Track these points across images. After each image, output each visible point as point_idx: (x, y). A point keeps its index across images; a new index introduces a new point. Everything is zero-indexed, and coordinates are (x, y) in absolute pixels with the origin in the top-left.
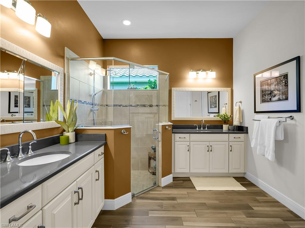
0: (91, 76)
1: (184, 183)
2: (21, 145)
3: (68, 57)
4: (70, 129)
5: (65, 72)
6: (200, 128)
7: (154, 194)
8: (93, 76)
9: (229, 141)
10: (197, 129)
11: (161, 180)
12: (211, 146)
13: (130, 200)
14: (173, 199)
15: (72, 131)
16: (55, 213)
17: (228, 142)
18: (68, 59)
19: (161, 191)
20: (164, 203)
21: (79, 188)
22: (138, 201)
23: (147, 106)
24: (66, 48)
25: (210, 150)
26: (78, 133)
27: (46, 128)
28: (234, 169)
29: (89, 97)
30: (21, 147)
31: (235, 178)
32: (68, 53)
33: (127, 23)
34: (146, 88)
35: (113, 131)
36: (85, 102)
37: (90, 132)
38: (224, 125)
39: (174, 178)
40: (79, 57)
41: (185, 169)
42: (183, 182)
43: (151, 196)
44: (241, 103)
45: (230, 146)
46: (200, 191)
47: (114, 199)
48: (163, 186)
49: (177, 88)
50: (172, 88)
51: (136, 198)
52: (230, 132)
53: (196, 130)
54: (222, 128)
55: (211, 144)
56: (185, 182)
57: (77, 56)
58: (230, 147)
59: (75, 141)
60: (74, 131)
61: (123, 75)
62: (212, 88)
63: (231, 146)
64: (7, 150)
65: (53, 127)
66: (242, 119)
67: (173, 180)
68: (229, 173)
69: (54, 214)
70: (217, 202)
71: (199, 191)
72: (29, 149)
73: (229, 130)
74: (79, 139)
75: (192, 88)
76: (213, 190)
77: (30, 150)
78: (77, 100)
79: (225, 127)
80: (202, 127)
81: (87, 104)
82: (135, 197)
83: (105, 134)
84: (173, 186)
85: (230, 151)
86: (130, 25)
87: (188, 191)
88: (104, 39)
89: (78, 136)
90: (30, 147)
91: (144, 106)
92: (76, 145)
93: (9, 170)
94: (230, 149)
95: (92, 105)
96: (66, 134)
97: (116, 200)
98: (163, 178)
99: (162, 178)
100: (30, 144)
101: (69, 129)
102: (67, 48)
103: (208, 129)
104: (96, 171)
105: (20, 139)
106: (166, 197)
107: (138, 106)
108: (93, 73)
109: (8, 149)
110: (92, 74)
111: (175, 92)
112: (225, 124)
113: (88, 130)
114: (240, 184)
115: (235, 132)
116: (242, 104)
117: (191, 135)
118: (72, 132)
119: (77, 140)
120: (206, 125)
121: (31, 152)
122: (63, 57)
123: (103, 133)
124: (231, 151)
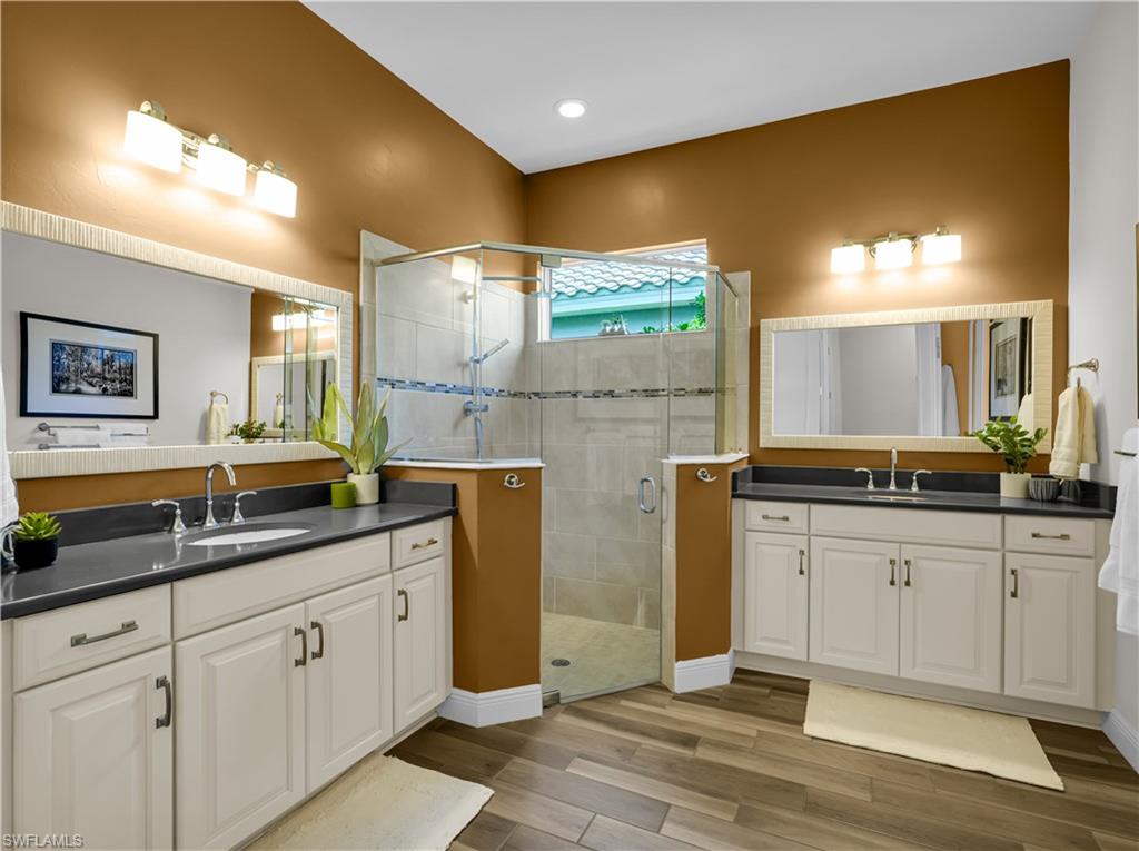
0: (466, 302)
1: (772, 698)
2: (210, 497)
3: (372, 258)
4: (364, 466)
5: (362, 303)
6: (882, 481)
7: (631, 709)
8: (471, 301)
9: (1004, 550)
10: (871, 487)
11: (672, 667)
12: (906, 562)
13: (536, 711)
14: (690, 741)
15: (367, 470)
16: (217, 665)
17: (999, 554)
18: (373, 265)
19: (663, 707)
20: (643, 746)
21: (315, 625)
22: (564, 720)
23: (666, 393)
24: (363, 233)
25: (901, 576)
26: (387, 478)
27: (294, 459)
28: (1033, 681)
29: (459, 370)
30: (210, 503)
31: (1036, 725)
32: (373, 245)
33: (572, 110)
34: (684, 327)
35: (474, 477)
36: (441, 385)
37: (417, 478)
38: (1002, 474)
39: (738, 671)
40: (414, 251)
41: (785, 642)
42: (770, 694)
43: (615, 714)
44: (1096, 370)
45: (1008, 572)
46: (815, 741)
47: (476, 690)
48: (679, 692)
49: (783, 319)
50: (762, 321)
51: (563, 708)
52: (1033, 506)
53: (863, 489)
54: (997, 490)
55: (909, 552)
56: (782, 696)
57: (407, 250)
58: (1010, 579)
59: (377, 500)
60: (376, 471)
61: (645, 284)
62: (945, 309)
63: (1013, 572)
64: (175, 507)
65: (316, 457)
66: (1098, 449)
67: (734, 680)
68: (1002, 695)
69: (214, 668)
70: (867, 797)
71: (813, 738)
72: (234, 508)
73: (1029, 498)
74: (390, 496)
75: (847, 316)
76: (881, 749)
77: (237, 513)
78: (408, 382)
79: (1011, 486)
80: (893, 479)
81: (447, 392)
82: (564, 704)
83: (454, 486)
84: (717, 699)
85: (1008, 595)
86: (584, 115)
87: (761, 728)
88: (528, 175)
89: (388, 486)
90: (237, 504)
91: (651, 393)
92: (381, 511)
93: (178, 553)
94: (1010, 588)
95: (472, 394)
96: (353, 479)
97: (481, 695)
98: (680, 662)
99: (677, 660)
100: (238, 496)
101: (360, 465)
102: (369, 233)
103: (921, 487)
104: (401, 593)
105: (209, 483)
106: (663, 730)
107: (635, 395)
108: (470, 293)
109: (177, 504)
110: (470, 298)
111: (773, 334)
112: (1009, 472)
113: (413, 471)
114: (1048, 755)
115: (1064, 508)
116: (1097, 375)
117: (814, 507)
118: (369, 473)
119: (383, 497)
120: (912, 474)
121: (238, 517)
122: (356, 260)
123: (449, 479)
124: (1014, 595)
